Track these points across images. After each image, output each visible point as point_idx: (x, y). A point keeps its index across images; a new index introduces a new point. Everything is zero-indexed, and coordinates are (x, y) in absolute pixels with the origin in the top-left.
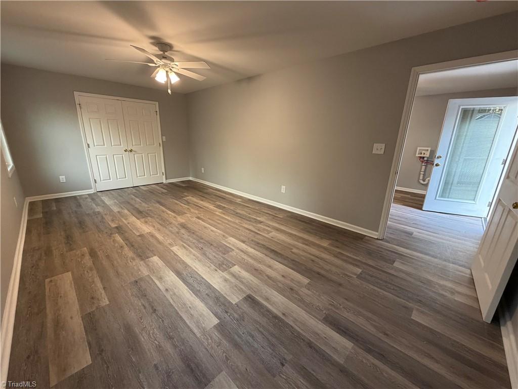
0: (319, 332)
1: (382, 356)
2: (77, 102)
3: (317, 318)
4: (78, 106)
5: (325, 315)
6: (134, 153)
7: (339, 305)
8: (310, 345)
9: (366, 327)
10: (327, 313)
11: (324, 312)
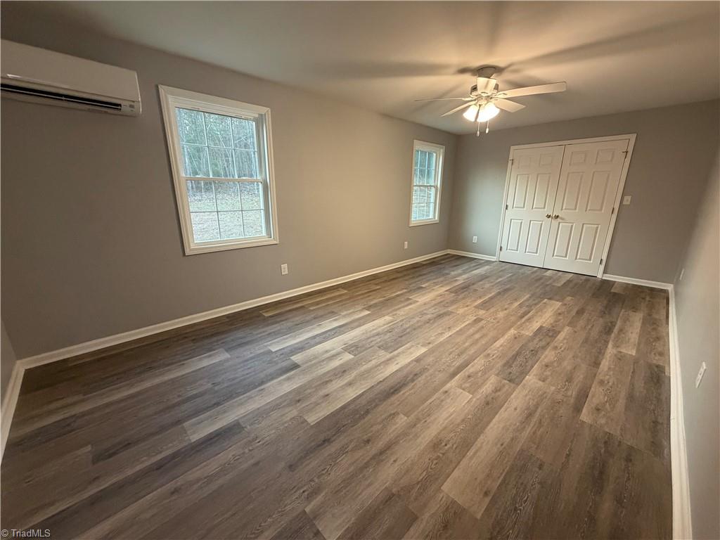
0: (227, 414)
1: (159, 467)
2: (511, 158)
3: (244, 416)
4: (510, 162)
5: (244, 426)
6: (561, 221)
7: (251, 448)
8: (218, 404)
9: (200, 469)
10: (245, 429)
11: (248, 427)
